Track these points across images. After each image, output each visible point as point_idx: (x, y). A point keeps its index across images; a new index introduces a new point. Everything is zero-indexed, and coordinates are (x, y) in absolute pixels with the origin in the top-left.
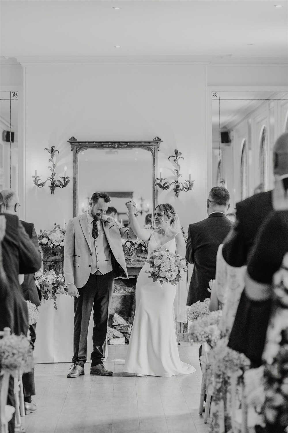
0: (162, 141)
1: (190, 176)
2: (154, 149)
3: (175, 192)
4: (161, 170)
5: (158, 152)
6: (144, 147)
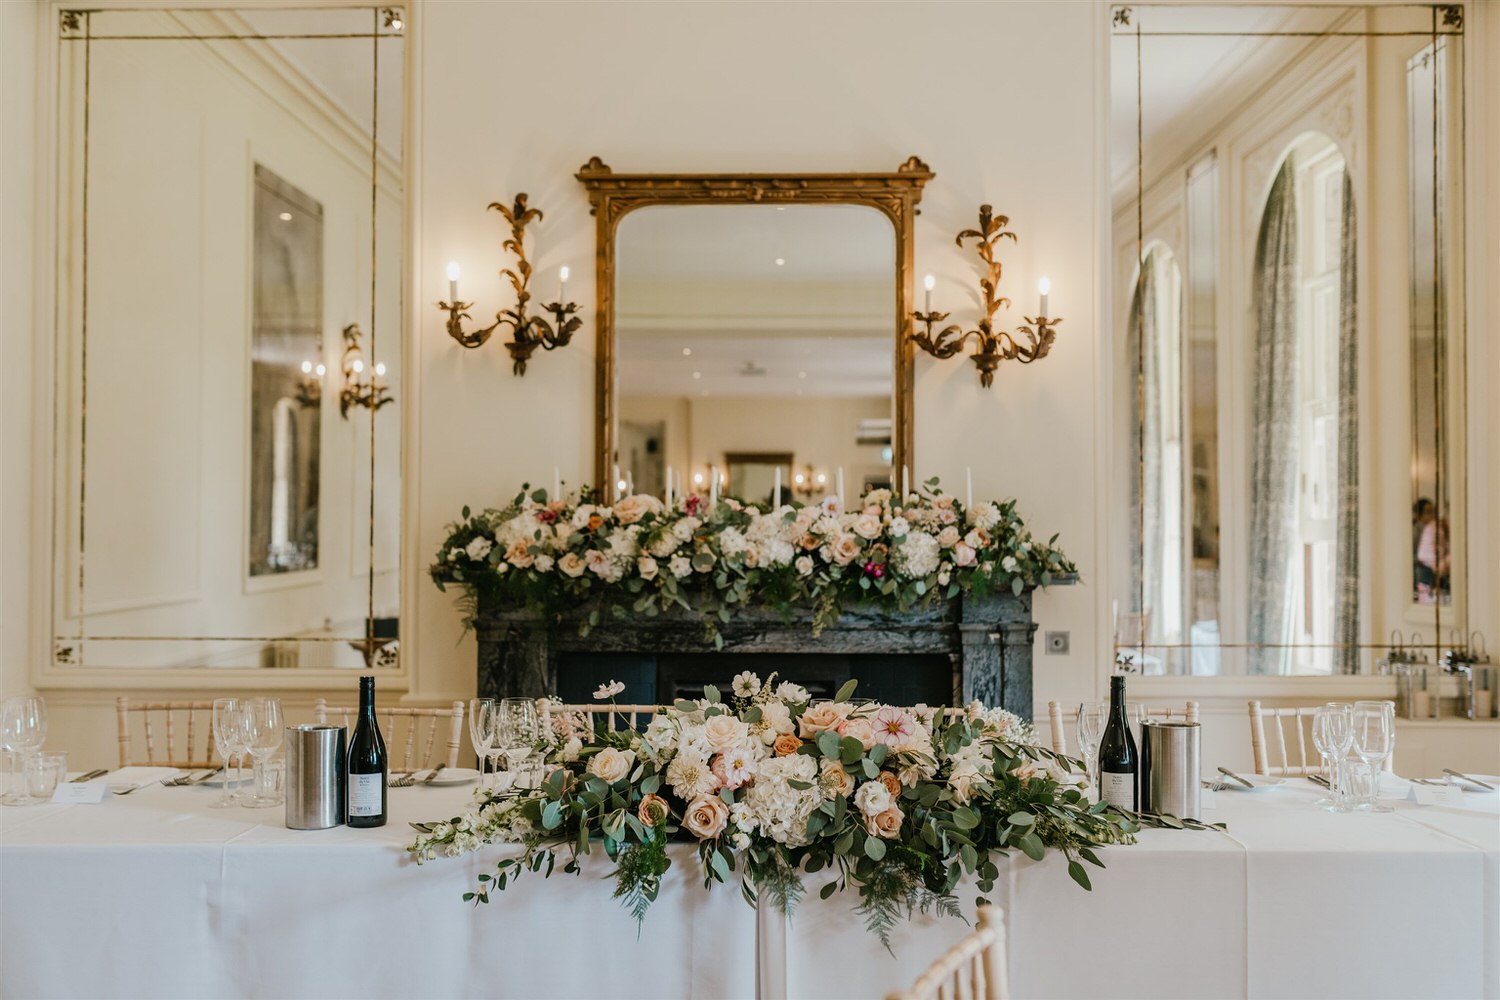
0: (934, 175)
1: (1044, 300)
2: (902, 205)
3: (979, 367)
4: (930, 282)
5: (917, 219)
6: (862, 197)
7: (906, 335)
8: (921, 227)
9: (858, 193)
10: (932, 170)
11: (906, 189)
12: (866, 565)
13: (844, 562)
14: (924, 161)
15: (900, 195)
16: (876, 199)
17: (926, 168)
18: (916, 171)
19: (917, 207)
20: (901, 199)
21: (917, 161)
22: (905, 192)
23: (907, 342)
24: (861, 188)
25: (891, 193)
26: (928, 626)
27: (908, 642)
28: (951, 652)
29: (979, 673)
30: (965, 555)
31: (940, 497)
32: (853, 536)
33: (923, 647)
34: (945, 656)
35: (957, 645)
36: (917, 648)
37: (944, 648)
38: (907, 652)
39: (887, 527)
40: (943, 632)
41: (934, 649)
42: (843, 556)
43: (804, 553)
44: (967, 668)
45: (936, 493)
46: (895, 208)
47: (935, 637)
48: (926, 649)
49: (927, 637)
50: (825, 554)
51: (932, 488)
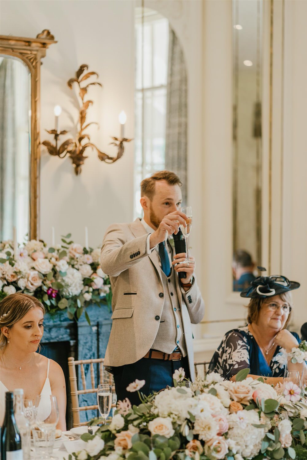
0: (56, 42)
1: (123, 127)
2: (35, 59)
3: (74, 163)
4: (58, 111)
5: (42, 67)
6: (13, 51)
7: (38, 142)
8: (44, 73)
9: (12, 49)
10: (56, 39)
11: (37, 48)
12: (48, 290)
13: (33, 289)
14: (52, 33)
15: (35, 52)
16: (21, 53)
17: (52, 38)
18: (45, 39)
19: (43, 60)
20: (35, 55)
21: (49, 33)
22: (37, 51)
23: (38, 146)
24: (13, 45)
25: (30, 50)
26: (59, 325)
27: (48, 335)
28: (71, 339)
29: (87, 351)
30: (98, 282)
31: (74, 246)
32: (36, 272)
33: (56, 337)
34: (68, 343)
35: (74, 334)
36: (52, 339)
37: (67, 337)
38: (47, 341)
39: (54, 266)
40: (67, 328)
41: (62, 338)
42: (32, 284)
43: (9, 284)
44: (80, 348)
45: (70, 243)
46: (32, 60)
47: (62, 330)
48: (58, 339)
49: (58, 331)
50: (22, 284)
51: (68, 240)
